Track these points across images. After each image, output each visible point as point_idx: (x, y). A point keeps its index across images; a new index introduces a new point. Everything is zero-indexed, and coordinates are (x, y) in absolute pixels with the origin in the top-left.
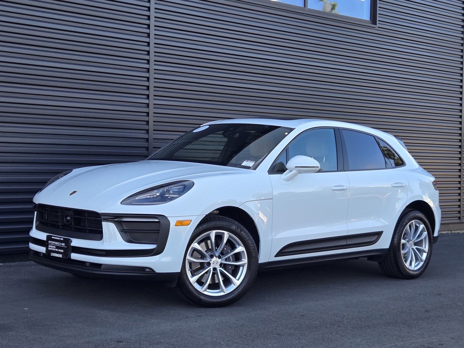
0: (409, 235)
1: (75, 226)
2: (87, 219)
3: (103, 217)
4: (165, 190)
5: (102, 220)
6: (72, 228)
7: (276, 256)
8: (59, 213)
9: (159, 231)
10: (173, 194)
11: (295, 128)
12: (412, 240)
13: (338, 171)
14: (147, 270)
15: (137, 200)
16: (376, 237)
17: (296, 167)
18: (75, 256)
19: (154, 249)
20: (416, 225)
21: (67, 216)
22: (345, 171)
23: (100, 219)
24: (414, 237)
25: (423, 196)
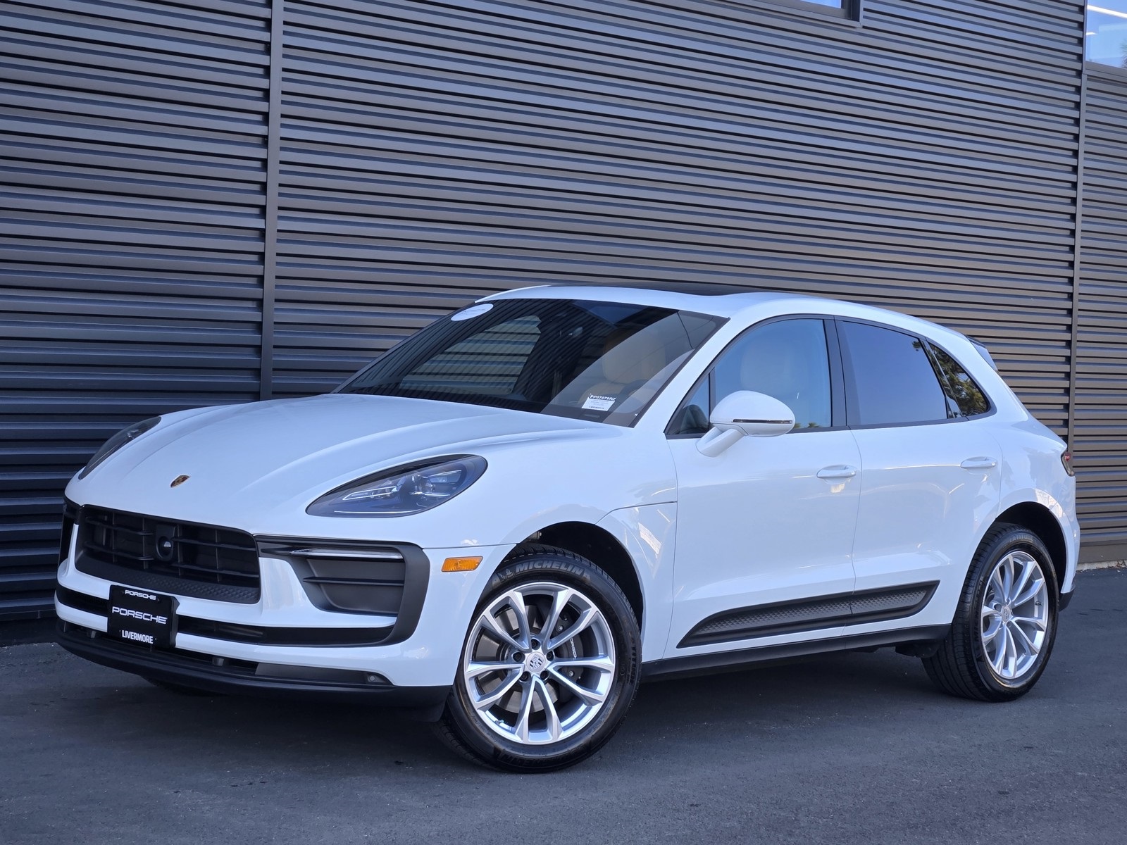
0: (1001, 593)
1: (186, 566)
2: (219, 548)
3: (261, 546)
4: (413, 479)
5: (260, 551)
6: (177, 569)
7: (681, 645)
8: (141, 530)
9: (402, 585)
10: (434, 490)
11: (729, 319)
12: (1008, 601)
13: (832, 427)
14: (372, 678)
15: (346, 503)
16: (922, 595)
17: (735, 421)
18: (184, 641)
19: (390, 628)
20: (1016, 564)
21: (164, 539)
22: (850, 429)
23: (254, 549)
24: (1012, 594)
25: (1037, 491)
